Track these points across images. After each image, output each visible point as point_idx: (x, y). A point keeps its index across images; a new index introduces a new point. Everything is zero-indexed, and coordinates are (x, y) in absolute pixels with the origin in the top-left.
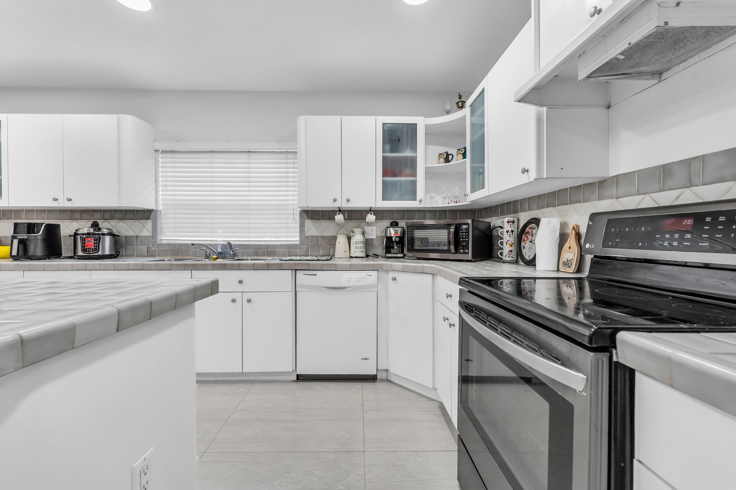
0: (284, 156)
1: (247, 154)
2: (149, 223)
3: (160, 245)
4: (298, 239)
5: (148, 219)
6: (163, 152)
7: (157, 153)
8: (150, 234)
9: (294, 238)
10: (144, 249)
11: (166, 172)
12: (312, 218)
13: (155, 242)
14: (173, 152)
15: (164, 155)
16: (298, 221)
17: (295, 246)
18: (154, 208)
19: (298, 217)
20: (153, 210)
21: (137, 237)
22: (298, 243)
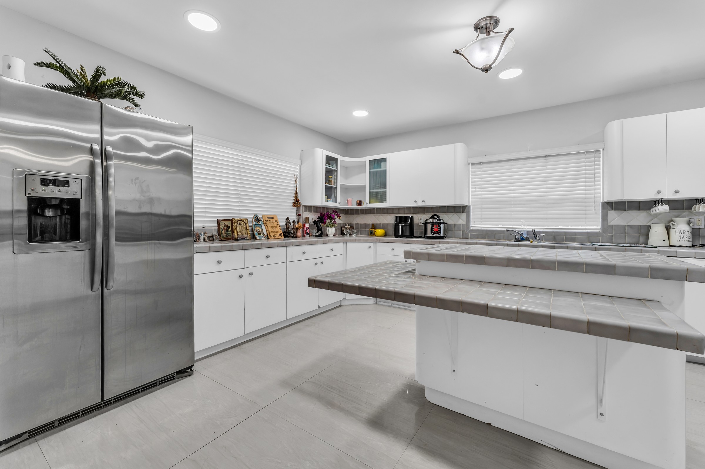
0: (583, 156)
1: (544, 158)
2: (464, 215)
3: (472, 230)
4: (600, 227)
5: (463, 212)
6: (473, 164)
7: (469, 165)
8: (464, 223)
9: (596, 227)
10: (460, 232)
11: (475, 178)
12: (616, 209)
13: (468, 228)
14: (480, 163)
15: (474, 166)
16: (600, 211)
17: (597, 234)
18: (467, 204)
19: (600, 208)
20: (467, 206)
21: (455, 225)
22: (600, 231)
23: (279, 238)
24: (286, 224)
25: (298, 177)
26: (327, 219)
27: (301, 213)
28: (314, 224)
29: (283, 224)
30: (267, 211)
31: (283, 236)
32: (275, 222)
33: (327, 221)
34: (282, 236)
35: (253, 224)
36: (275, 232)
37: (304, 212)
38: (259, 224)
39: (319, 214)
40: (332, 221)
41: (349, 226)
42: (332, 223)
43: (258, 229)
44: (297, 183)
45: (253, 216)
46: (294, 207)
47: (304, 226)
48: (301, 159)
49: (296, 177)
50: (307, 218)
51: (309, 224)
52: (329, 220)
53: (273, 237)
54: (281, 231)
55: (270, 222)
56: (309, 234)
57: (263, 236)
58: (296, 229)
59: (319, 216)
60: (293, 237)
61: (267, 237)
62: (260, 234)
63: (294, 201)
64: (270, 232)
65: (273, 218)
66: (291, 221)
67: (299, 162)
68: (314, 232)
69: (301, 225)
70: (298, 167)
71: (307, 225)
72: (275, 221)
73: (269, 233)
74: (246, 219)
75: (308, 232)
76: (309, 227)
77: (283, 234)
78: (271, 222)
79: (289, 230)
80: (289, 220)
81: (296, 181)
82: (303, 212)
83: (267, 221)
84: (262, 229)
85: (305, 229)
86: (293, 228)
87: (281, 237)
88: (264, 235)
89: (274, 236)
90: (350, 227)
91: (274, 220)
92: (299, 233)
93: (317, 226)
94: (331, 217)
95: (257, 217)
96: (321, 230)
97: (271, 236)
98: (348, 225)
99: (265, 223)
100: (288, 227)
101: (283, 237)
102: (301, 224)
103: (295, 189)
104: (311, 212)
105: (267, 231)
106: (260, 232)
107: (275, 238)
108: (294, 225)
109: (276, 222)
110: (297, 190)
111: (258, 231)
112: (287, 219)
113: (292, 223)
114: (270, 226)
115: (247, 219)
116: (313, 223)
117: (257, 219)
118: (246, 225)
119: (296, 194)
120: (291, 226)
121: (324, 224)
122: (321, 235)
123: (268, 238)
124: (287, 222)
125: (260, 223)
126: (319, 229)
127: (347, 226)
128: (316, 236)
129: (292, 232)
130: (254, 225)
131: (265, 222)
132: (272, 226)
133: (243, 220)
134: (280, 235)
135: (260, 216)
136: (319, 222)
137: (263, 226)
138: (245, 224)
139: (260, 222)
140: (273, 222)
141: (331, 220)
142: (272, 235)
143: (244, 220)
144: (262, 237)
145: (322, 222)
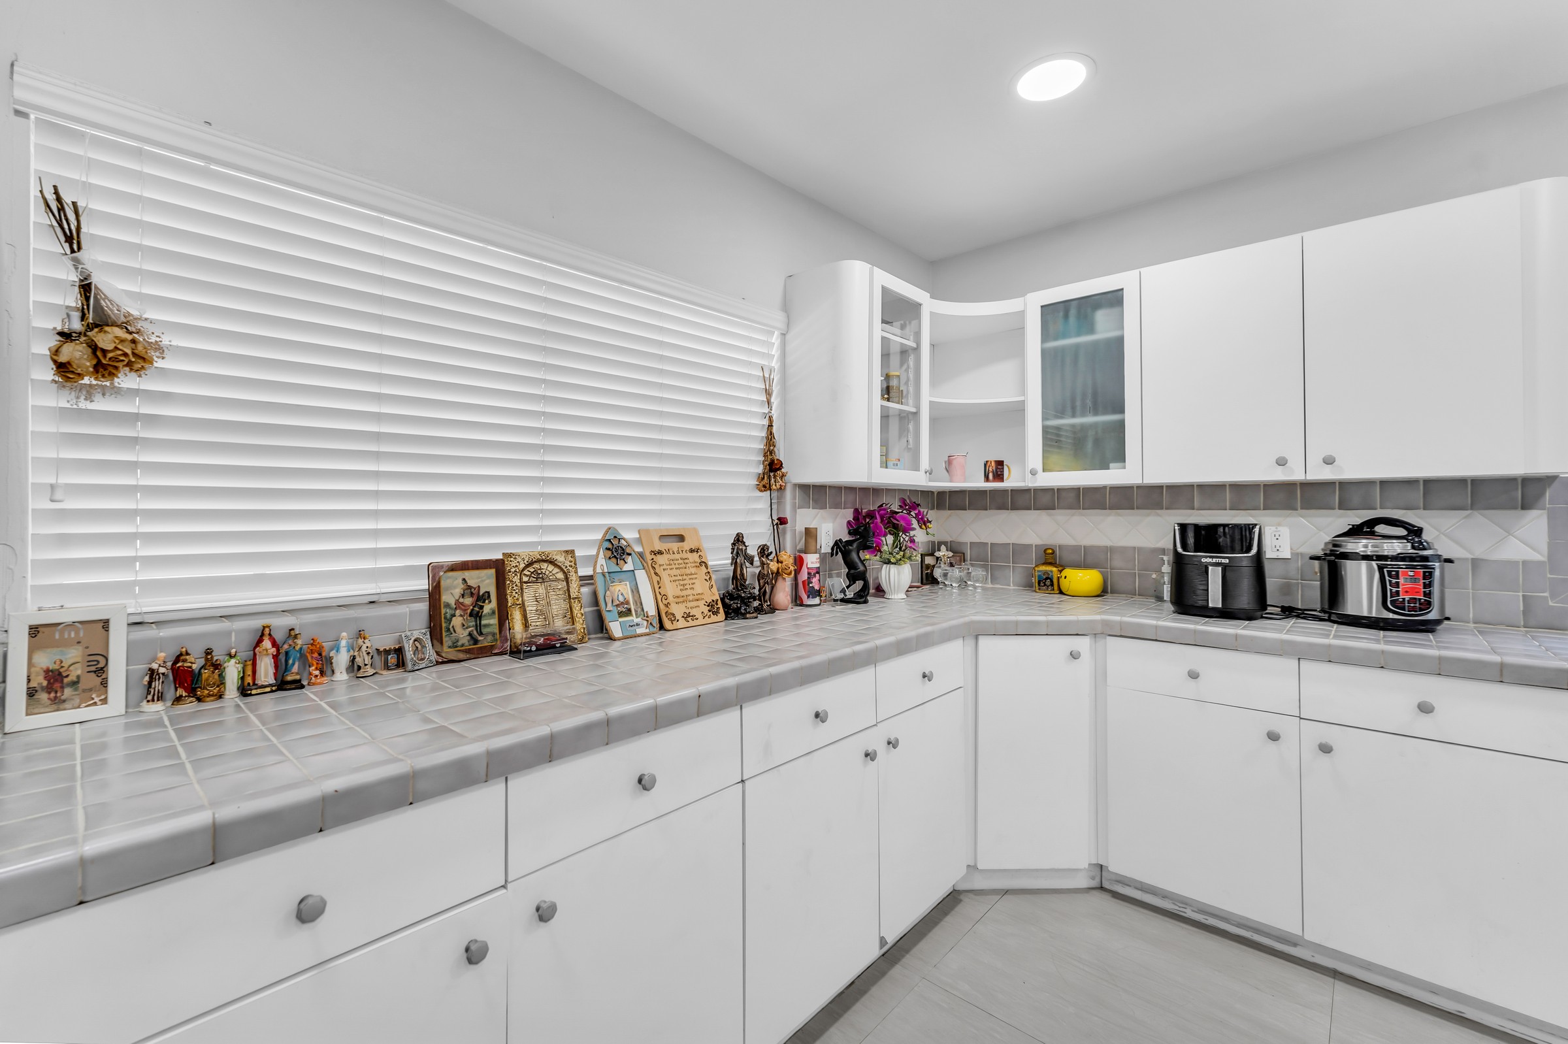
2: (1533, 521)
10: (1511, 598)
23: (707, 620)
24: (734, 562)
25: (776, 377)
26: (885, 535)
27: (788, 515)
28: (837, 554)
29: (720, 559)
30: (660, 512)
31: (721, 610)
32: (689, 555)
33: (883, 539)
34: (716, 613)
35: (599, 570)
36: (691, 598)
37: (798, 510)
38: (627, 567)
39: (849, 515)
40: (902, 540)
41: (947, 550)
42: (900, 548)
43: (622, 590)
44: (773, 400)
45: (599, 536)
46: (761, 491)
47: (799, 562)
48: (786, 307)
49: (767, 375)
50: (810, 534)
51: (817, 556)
52: (890, 539)
53: (682, 623)
54: (715, 590)
55: (672, 556)
56: (818, 593)
57: (638, 620)
58: (768, 579)
59: (849, 523)
60: (759, 610)
61: (656, 622)
62: (628, 612)
63: (760, 469)
64: (671, 599)
65: (681, 538)
66: (752, 551)
67: (778, 320)
68: (838, 582)
69: (791, 560)
70: (775, 339)
71: (812, 560)
72: (692, 551)
73: (667, 606)
74: (567, 552)
75: (817, 588)
76: (818, 565)
77: (722, 600)
78: (677, 556)
79: (744, 587)
80: (744, 543)
81: (768, 393)
82: (794, 510)
83: (660, 553)
84: (636, 590)
85: (804, 576)
86: (761, 576)
87: (714, 618)
88: (646, 616)
89: (687, 616)
90: (951, 554)
91: (687, 545)
92: (783, 593)
93: (850, 564)
94: (896, 527)
95: (615, 542)
96: (862, 576)
97: (673, 618)
98: (943, 548)
99: (650, 562)
100: (742, 574)
101: (722, 616)
102: (788, 559)
103: (766, 422)
104: (823, 507)
105: (659, 597)
106: (627, 603)
107: (691, 623)
108: (763, 564)
109: (694, 557)
110: (770, 426)
111: (621, 599)
112: (739, 539)
113: (756, 559)
114: (669, 572)
115: (572, 552)
116: (833, 549)
117: (616, 550)
118: (567, 579)
119: (770, 439)
120: (751, 572)
121: (872, 552)
122: (860, 598)
123: (662, 627)
124: (737, 553)
125: (629, 566)
126: (856, 574)
127: (943, 553)
128: (845, 601)
129: (756, 592)
130: (603, 574)
131: (649, 557)
132: (678, 572)
133: (555, 557)
134: (711, 606)
135: (629, 535)
136: (855, 545)
137: (641, 575)
138: (560, 576)
139: (629, 560)
140: (684, 555)
141: (896, 536)
142: (678, 610)
143: (560, 559)
144: (638, 625)
145: (865, 547)
